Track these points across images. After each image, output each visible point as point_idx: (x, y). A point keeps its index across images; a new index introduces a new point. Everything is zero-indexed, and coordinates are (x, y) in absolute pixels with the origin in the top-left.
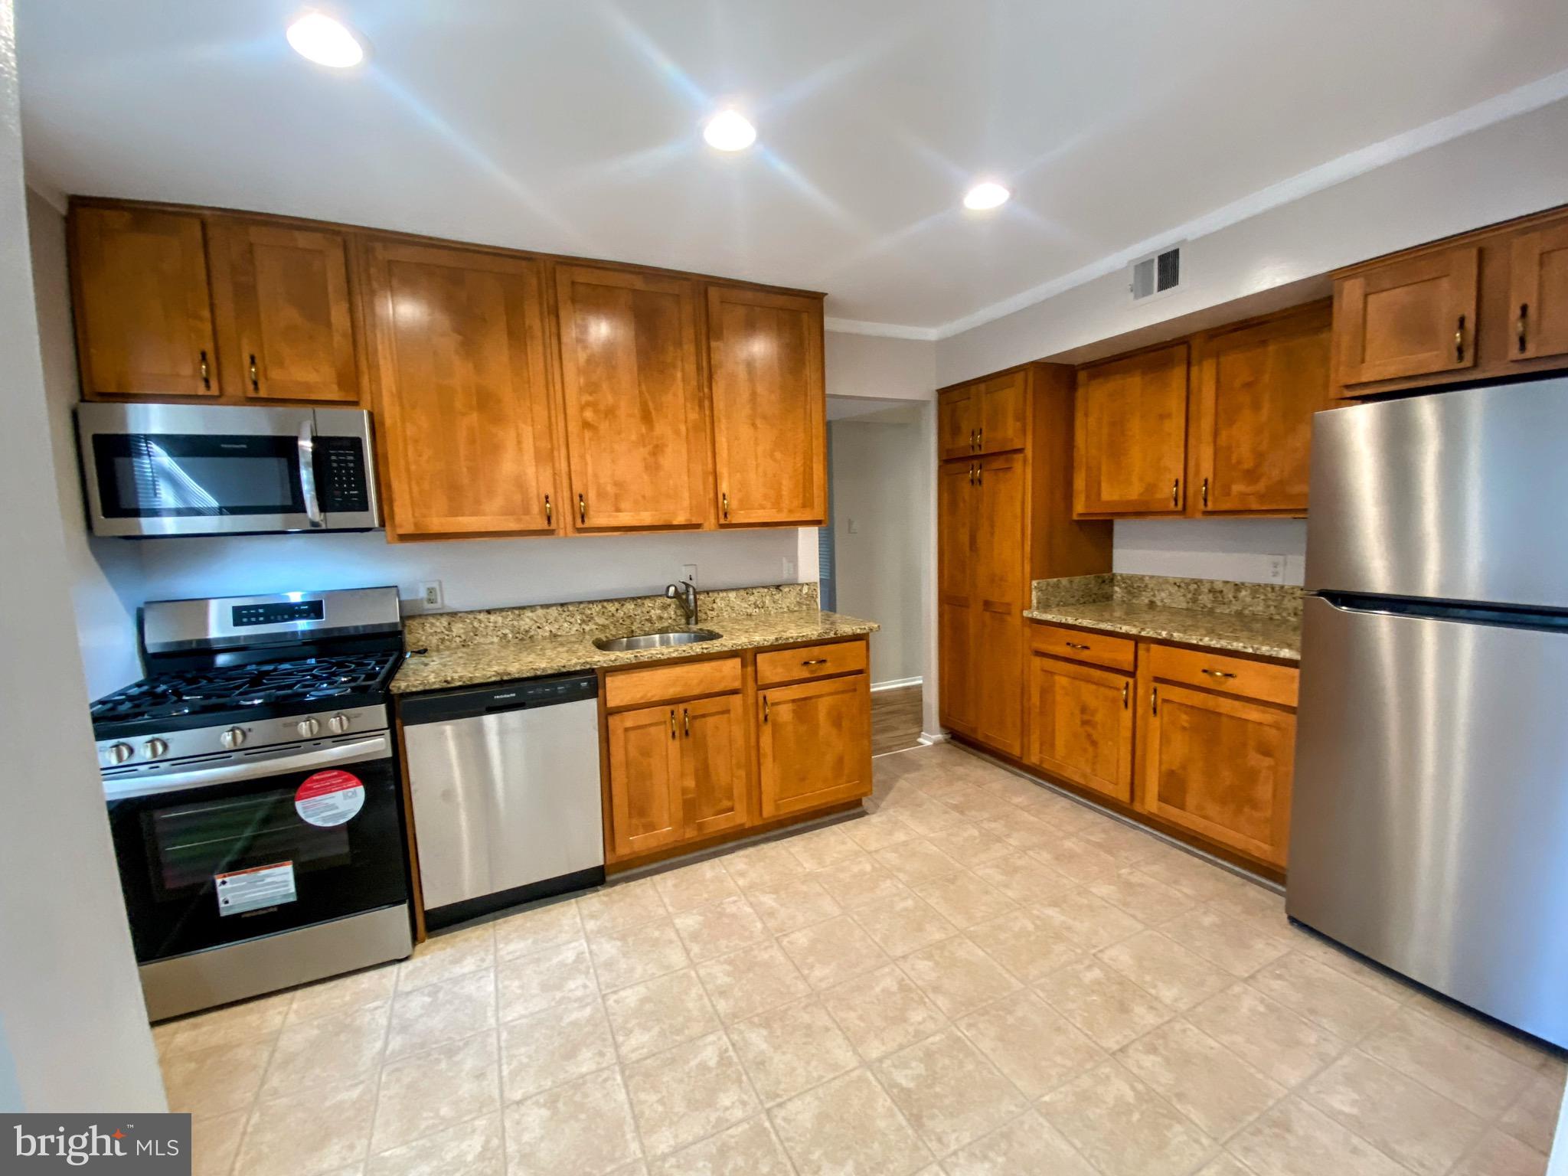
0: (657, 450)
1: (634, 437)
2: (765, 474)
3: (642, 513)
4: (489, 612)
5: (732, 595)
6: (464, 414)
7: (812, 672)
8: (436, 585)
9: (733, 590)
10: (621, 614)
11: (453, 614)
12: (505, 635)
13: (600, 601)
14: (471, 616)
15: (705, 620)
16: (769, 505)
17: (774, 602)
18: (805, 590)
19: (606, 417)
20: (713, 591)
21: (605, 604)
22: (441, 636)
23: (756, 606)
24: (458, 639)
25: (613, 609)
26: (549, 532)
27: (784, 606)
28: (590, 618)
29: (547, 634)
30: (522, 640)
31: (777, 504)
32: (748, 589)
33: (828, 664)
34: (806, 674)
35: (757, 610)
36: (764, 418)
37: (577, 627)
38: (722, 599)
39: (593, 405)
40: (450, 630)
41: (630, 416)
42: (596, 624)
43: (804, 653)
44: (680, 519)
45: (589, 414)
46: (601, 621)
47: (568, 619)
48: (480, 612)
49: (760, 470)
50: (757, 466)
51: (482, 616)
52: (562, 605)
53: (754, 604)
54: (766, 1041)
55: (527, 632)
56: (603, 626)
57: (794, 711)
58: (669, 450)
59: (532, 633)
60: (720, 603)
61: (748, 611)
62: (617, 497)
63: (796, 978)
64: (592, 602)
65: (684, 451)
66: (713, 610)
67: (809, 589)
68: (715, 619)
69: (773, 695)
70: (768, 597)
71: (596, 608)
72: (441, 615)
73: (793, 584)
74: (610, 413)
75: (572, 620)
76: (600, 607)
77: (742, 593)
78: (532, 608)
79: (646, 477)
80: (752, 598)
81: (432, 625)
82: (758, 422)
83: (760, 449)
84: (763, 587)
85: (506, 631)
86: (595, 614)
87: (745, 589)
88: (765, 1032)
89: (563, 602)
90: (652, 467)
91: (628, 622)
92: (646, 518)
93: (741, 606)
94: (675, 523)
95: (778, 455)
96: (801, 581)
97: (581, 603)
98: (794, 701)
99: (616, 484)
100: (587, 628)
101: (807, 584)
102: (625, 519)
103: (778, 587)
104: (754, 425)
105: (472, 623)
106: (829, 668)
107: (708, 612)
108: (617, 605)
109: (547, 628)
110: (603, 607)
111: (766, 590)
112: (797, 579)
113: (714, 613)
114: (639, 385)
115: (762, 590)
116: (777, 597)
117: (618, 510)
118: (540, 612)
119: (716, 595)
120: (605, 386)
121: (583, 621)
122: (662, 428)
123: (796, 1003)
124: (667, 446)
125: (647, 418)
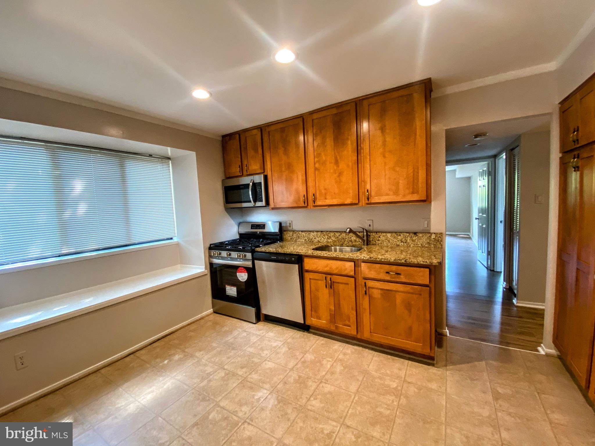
0: (340, 174)
1: (332, 171)
2: (389, 178)
3: (334, 200)
4: (302, 231)
5: (389, 235)
6: (284, 172)
7: (391, 277)
8: (291, 222)
9: (389, 232)
10: (340, 237)
11: (294, 231)
12: (306, 239)
13: (334, 232)
14: (298, 232)
15: (375, 244)
16: (391, 193)
17: (413, 241)
18: (433, 236)
19: (322, 164)
20: (379, 232)
21: (335, 233)
22: (291, 237)
23: (402, 242)
24: (294, 239)
25: (338, 235)
26: (306, 207)
27: (419, 243)
28: (330, 237)
29: (317, 241)
30: (310, 242)
31: (396, 193)
32: (397, 233)
33: (402, 276)
34: (388, 278)
35: (402, 243)
36: (390, 151)
37: (326, 240)
38: (383, 236)
39: (318, 161)
40: (293, 236)
41: (330, 163)
42: (332, 240)
43: (387, 267)
44: (348, 201)
45: (317, 165)
46: (333, 239)
47: (323, 236)
48: (300, 231)
49: (387, 177)
50: (385, 175)
51: (300, 233)
52: (322, 232)
53: (401, 240)
54: (272, 405)
55: (312, 239)
56: (334, 241)
57: (381, 294)
58: (345, 173)
59: (313, 240)
60: (382, 238)
61: (397, 243)
62: (326, 194)
63: (306, 398)
64: (331, 232)
65: (351, 173)
66: (379, 240)
67: (436, 236)
68: (380, 245)
69: (370, 283)
70: (409, 238)
71: (332, 234)
72: (291, 231)
73: (427, 232)
74: (324, 163)
75: (325, 237)
76: (333, 234)
77: (394, 234)
78: (313, 231)
79: (336, 186)
80: (399, 237)
81: (289, 234)
82: (387, 155)
83: (387, 167)
84: (406, 233)
85: (306, 238)
86: (332, 236)
87: (396, 233)
88: (276, 403)
89: (322, 230)
90: (339, 182)
91: (343, 241)
92: (335, 202)
93: (393, 241)
94: (346, 203)
95: (397, 169)
96: (432, 231)
97: (327, 231)
98: (381, 289)
99: (325, 189)
100: (329, 241)
101: (435, 233)
102: (328, 202)
103: (415, 233)
104: (384, 157)
105: (298, 235)
106: (403, 279)
107: (377, 241)
108: (339, 234)
109: (317, 239)
110: (334, 234)
111: (408, 234)
112: (430, 230)
113: (379, 242)
114: (334, 150)
115: (405, 234)
116: (414, 238)
117: (326, 199)
118: (315, 233)
119: (380, 234)
120: (322, 154)
121: (328, 238)
122: (342, 165)
123: (294, 404)
124: (344, 172)
125: (337, 162)
